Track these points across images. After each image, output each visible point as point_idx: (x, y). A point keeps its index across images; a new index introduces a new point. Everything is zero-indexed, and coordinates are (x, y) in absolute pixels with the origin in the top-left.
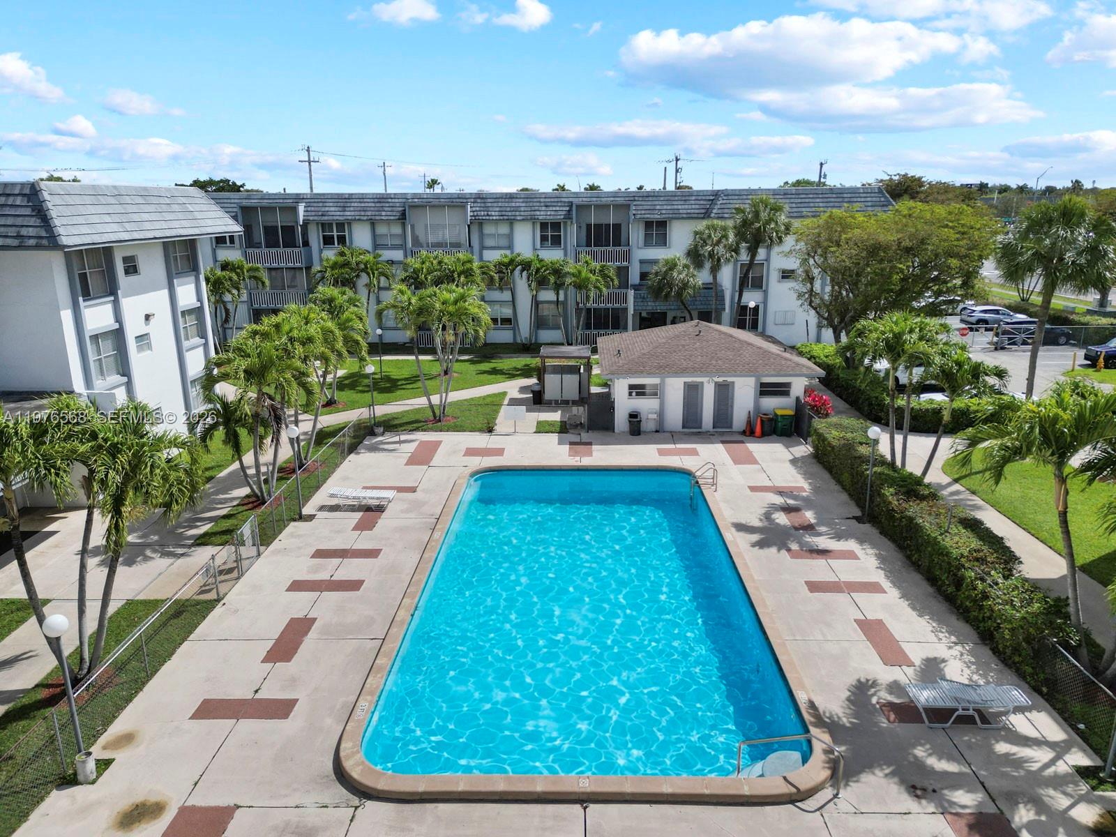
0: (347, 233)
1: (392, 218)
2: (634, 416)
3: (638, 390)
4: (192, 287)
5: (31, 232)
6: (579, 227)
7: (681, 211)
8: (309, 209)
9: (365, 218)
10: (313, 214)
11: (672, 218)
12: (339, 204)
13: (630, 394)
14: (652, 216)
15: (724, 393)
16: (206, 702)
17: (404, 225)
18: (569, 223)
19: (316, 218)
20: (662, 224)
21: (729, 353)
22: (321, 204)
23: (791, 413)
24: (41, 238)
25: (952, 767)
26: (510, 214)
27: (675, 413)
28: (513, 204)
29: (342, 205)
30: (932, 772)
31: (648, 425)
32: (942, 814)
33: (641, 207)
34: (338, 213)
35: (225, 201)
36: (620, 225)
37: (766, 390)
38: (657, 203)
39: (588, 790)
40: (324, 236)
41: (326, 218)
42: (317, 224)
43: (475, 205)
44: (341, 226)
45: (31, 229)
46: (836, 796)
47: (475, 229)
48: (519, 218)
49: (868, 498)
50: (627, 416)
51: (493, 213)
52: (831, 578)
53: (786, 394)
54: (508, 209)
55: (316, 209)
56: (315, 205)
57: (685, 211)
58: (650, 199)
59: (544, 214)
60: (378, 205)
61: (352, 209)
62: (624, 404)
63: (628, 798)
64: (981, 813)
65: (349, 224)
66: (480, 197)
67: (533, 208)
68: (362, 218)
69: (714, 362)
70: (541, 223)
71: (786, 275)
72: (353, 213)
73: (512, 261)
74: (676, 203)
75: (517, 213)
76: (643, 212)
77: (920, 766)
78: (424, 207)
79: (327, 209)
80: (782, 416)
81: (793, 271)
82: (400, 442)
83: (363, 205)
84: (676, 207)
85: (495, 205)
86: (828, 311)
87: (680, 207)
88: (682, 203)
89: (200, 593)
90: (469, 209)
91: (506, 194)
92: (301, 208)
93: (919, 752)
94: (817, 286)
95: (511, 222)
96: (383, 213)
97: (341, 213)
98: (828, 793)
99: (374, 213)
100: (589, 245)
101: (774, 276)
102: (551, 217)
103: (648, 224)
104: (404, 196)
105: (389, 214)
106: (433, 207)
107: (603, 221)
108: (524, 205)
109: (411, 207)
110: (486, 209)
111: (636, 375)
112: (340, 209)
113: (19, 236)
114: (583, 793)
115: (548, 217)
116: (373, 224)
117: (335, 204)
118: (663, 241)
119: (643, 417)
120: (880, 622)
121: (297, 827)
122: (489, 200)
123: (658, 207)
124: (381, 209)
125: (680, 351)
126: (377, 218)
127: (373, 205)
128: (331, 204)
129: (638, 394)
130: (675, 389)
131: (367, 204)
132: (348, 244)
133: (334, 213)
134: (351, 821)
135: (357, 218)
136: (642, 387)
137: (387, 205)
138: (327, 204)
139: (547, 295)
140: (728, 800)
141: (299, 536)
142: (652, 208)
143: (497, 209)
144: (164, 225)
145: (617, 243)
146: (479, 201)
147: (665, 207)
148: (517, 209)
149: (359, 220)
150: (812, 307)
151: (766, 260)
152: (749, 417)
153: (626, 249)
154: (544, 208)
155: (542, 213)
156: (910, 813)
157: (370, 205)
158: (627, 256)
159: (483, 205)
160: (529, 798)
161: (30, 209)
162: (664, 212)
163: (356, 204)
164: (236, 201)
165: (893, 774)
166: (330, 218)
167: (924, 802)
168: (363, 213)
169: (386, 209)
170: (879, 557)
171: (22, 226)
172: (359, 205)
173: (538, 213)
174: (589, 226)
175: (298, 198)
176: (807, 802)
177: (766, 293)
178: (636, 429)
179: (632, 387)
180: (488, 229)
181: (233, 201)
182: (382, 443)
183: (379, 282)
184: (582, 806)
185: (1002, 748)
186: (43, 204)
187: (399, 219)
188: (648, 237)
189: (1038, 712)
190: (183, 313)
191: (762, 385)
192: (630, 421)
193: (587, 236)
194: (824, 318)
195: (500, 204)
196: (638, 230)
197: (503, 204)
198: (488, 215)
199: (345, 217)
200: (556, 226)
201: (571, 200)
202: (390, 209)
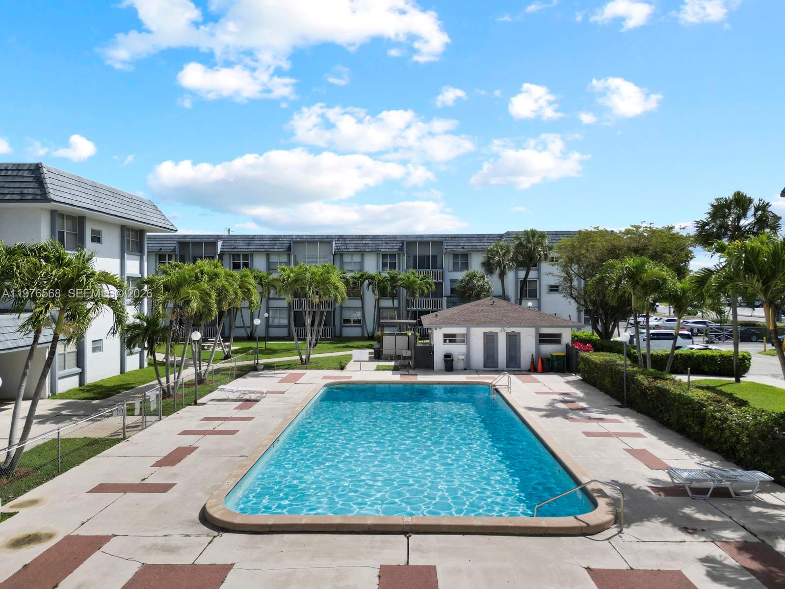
0: (249, 262)
1: (281, 250)
2: (448, 357)
3: (450, 338)
4: (137, 263)
5: (31, 191)
6: (408, 257)
7: (478, 247)
8: (225, 244)
9: (263, 250)
10: (228, 247)
11: (472, 251)
12: (246, 242)
13: (445, 341)
14: (458, 250)
15: (513, 340)
16: (101, 485)
17: (289, 255)
18: (402, 255)
19: (229, 250)
20: (465, 256)
21: (515, 314)
22: (233, 242)
23: (564, 354)
24: (37, 194)
25: (717, 519)
26: (361, 248)
27: (478, 355)
28: (364, 242)
29: (248, 242)
30: (698, 520)
31: (459, 364)
32: (713, 542)
33: (450, 244)
34: (245, 247)
35: (169, 239)
36: (436, 256)
37: (544, 339)
38: (461, 241)
39: (411, 523)
40: (234, 263)
41: (234, 250)
42: (230, 254)
43: (339, 242)
44: (246, 257)
45: (30, 190)
46: (620, 532)
47: (337, 258)
48: (367, 250)
49: (625, 388)
50: (443, 356)
51: (350, 247)
52: (603, 431)
53: (558, 342)
54: (361, 245)
55: (230, 244)
56: (230, 242)
57: (480, 247)
58: (457, 239)
59: (383, 248)
60: (272, 242)
61: (254, 244)
62: (440, 348)
63: (444, 530)
64: (746, 542)
65: (252, 255)
66: (341, 238)
67: (377, 245)
68: (260, 250)
69: (505, 319)
70: (383, 255)
71: (554, 289)
72: (255, 247)
73: (362, 276)
74: (474, 242)
75: (367, 247)
76: (452, 247)
77: (689, 518)
78: (304, 242)
79: (237, 244)
80: (556, 356)
81: (557, 287)
82: (275, 374)
83: (262, 242)
84: (474, 244)
85: (352, 242)
86: (585, 300)
87: (477, 244)
88: (478, 241)
89: (111, 436)
90: (334, 245)
91: (360, 236)
92: (220, 244)
93: (687, 511)
94: (575, 283)
95: (362, 254)
96: (276, 247)
97: (247, 247)
98: (614, 530)
99: (269, 247)
100: (415, 268)
101: (544, 289)
102: (390, 250)
103: (456, 256)
104: (291, 237)
105: (279, 247)
106: (309, 242)
107: (425, 253)
108: (371, 242)
109: (295, 242)
110: (346, 245)
111: (449, 325)
112: (247, 245)
113: (21, 194)
114: (406, 525)
115: (387, 250)
116: (268, 256)
117: (243, 242)
118: (466, 266)
119: (455, 358)
120: (644, 451)
121: (162, 547)
122: (348, 240)
123: (462, 244)
124: (274, 244)
125: (480, 312)
126: (271, 250)
127: (269, 242)
128: (240, 242)
129: (450, 341)
130: (477, 335)
131: (264, 242)
132: (250, 267)
133: (242, 247)
134: (209, 543)
135: (258, 250)
136: (454, 335)
137: (278, 242)
138: (238, 242)
139: (386, 303)
140: (529, 531)
141: (193, 412)
142: (458, 244)
143: (353, 245)
144: (123, 211)
145: (434, 267)
146: (341, 240)
147: (467, 244)
148: (366, 245)
149: (259, 251)
150: (572, 297)
151: (538, 279)
152: (533, 359)
153: (441, 271)
154: (385, 245)
155: (383, 247)
156: (684, 542)
157: (267, 242)
158: (442, 276)
159: (343, 242)
160: (361, 530)
161: (32, 178)
162: (466, 247)
163: (257, 242)
164: (176, 239)
165: (666, 522)
166: (239, 250)
167: (696, 536)
168: (262, 247)
169: (278, 245)
170: (638, 422)
171: (25, 188)
172: (260, 242)
173: (381, 247)
174: (415, 257)
175: (219, 237)
176: (596, 535)
177: (539, 301)
178: (449, 365)
179: (446, 336)
180: (347, 259)
181: (174, 239)
182: (262, 374)
183: (269, 293)
184: (405, 536)
185: (755, 509)
186: (42, 175)
187: (286, 251)
188: (455, 264)
189: (781, 492)
190: (128, 278)
191: (541, 335)
192: (445, 360)
193: (414, 261)
194: (582, 305)
195: (355, 242)
196: (449, 260)
197: (357, 242)
198: (347, 248)
199: (249, 250)
200: (393, 256)
201: (403, 239)
202: (280, 245)
